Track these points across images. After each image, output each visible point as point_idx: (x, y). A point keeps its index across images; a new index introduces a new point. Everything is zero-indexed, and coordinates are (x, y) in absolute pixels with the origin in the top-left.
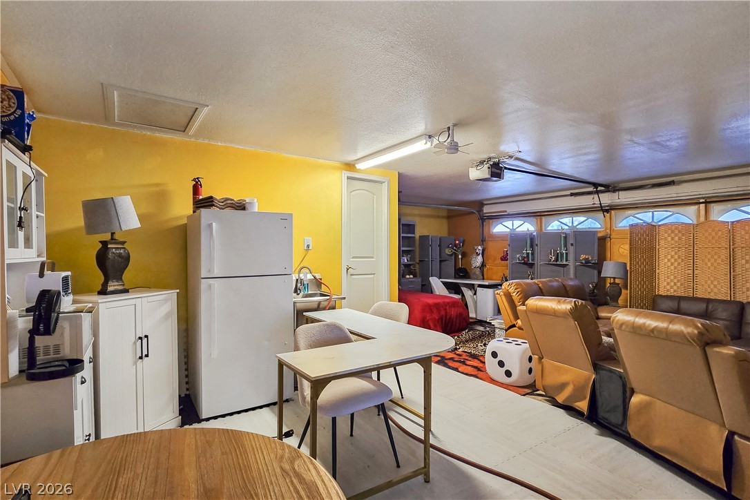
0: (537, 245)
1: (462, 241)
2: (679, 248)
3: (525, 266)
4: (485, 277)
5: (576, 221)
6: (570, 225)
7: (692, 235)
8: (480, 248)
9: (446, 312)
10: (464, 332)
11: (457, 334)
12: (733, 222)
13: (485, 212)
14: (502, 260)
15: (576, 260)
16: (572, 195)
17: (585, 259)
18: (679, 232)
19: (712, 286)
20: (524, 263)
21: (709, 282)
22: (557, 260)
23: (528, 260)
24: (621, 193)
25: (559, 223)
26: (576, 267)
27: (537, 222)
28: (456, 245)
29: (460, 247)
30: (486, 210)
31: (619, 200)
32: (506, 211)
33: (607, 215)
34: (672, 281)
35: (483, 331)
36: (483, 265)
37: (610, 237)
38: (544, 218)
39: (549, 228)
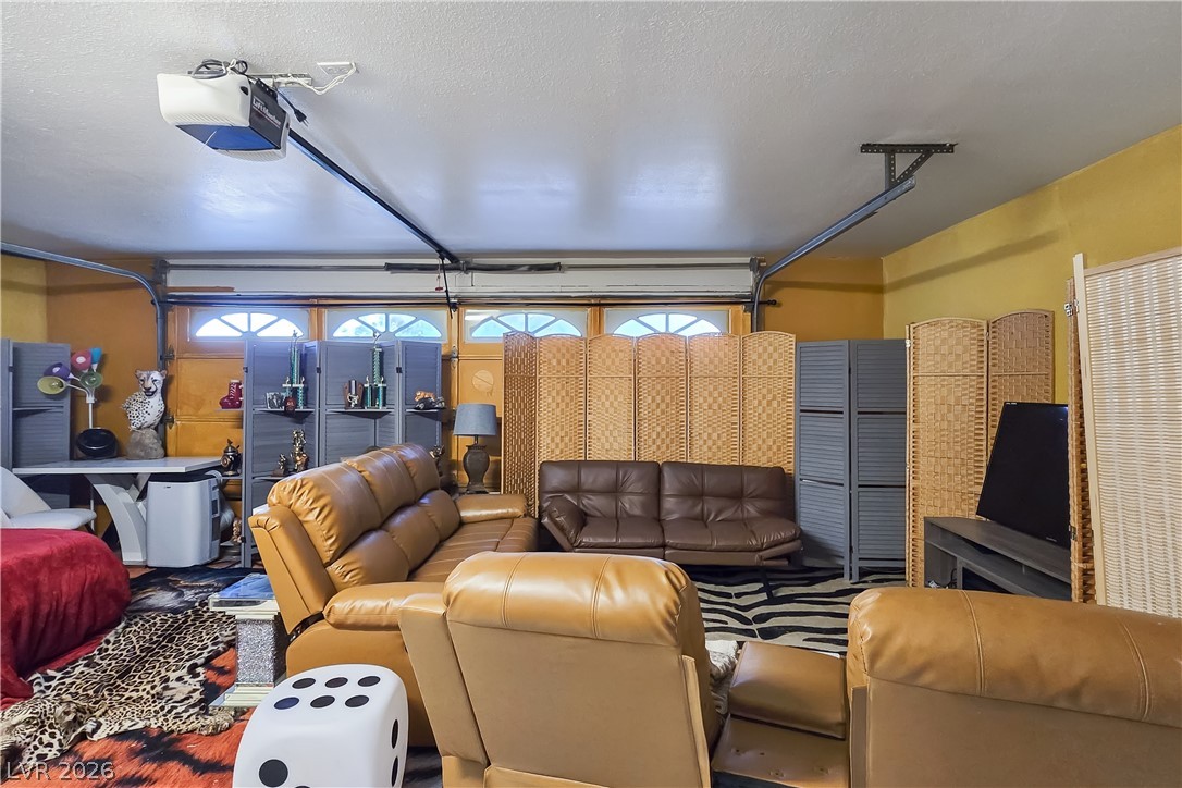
0: (319, 370)
1: (97, 357)
2: (568, 378)
3: (287, 419)
4: (171, 449)
5: (394, 320)
6: (382, 329)
7: (584, 356)
8: (156, 375)
9: (37, 595)
10: (111, 636)
11: (82, 652)
12: (638, 338)
13: (170, 284)
14: (224, 405)
15: (407, 402)
16: (389, 267)
17: (424, 400)
18: (568, 351)
19: (611, 439)
20: (285, 413)
21: (607, 433)
22: (362, 403)
23: (296, 406)
24: (477, 275)
25: (360, 324)
26: (406, 417)
27: (310, 319)
28: (75, 369)
29: (91, 373)
30: (174, 280)
31: (473, 289)
32: (231, 290)
33: (455, 314)
34: (557, 434)
35: (175, 611)
36: (166, 419)
37: (458, 357)
38: (325, 311)
39: (338, 333)
